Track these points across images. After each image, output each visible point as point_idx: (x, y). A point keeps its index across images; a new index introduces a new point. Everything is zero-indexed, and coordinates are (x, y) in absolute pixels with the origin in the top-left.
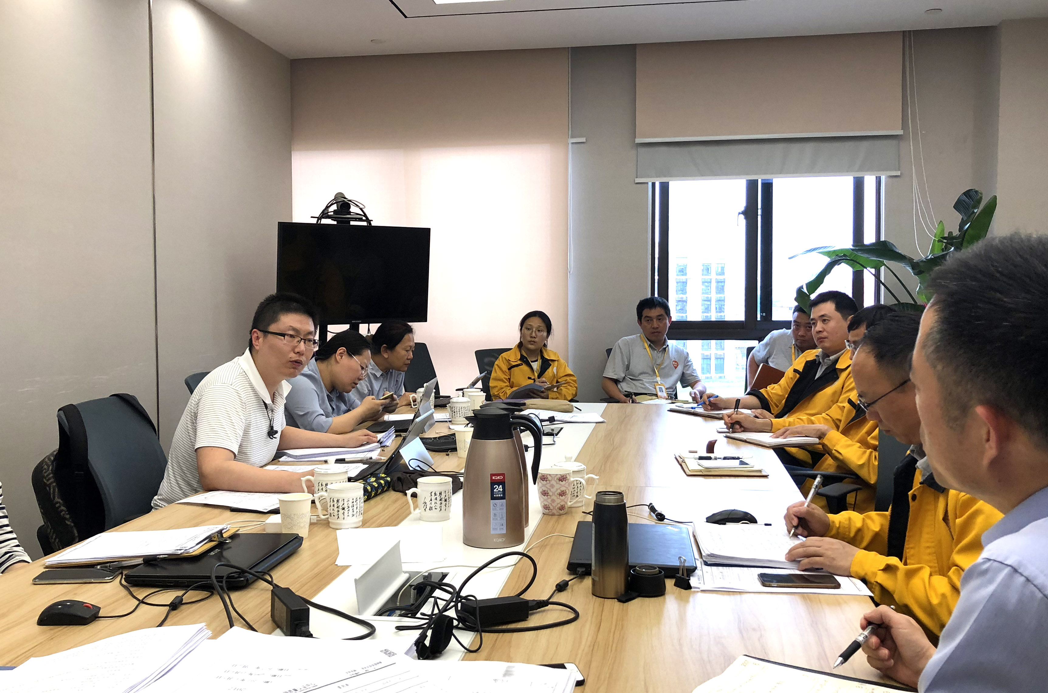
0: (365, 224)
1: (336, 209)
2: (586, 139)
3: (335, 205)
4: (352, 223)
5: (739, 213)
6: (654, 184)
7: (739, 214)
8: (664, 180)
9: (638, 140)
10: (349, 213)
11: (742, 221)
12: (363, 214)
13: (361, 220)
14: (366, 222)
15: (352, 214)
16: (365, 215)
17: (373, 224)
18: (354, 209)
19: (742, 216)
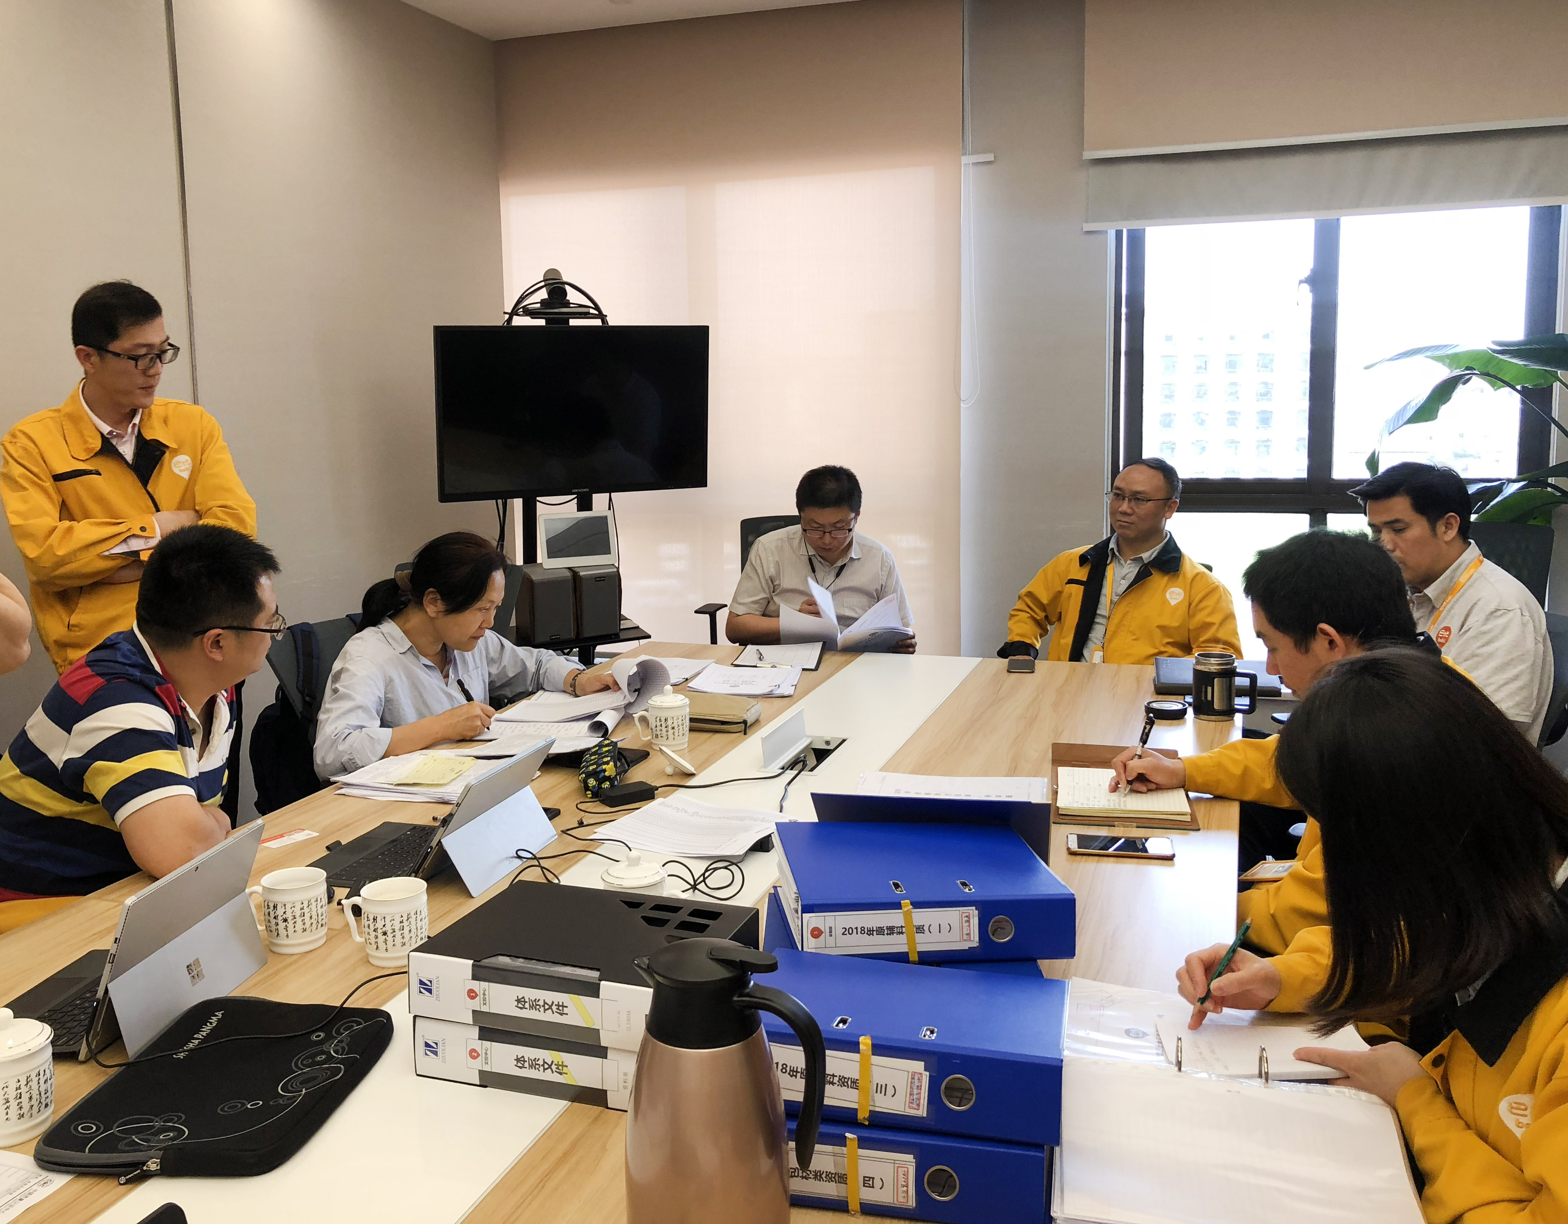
0: (598, 322)
1: (546, 297)
2: (995, 157)
3: (544, 289)
4: (573, 322)
5: (1301, 282)
6: (1119, 234)
7: (1300, 284)
8: (1135, 225)
9: (1089, 155)
10: (567, 304)
11: (1306, 297)
12: (593, 306)
13: (586, 315)
14: (600, 320)
15: (571, 305)
16: (597, 307)
17: (612, 322)
18: (573, 296)
19: (1306, 287)
